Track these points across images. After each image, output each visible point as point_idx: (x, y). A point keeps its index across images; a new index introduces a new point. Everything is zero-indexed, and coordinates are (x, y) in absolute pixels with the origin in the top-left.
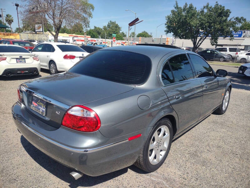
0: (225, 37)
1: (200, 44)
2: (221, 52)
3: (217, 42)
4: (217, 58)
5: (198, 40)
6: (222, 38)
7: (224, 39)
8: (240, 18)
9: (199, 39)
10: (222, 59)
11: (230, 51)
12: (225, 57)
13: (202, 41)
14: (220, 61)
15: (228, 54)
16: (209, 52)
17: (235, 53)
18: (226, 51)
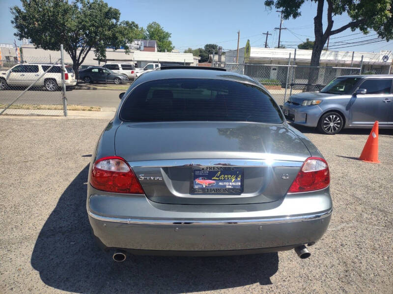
0: (116, 49)
1: (84, 58)
2: (113, 71)
3: (105, 56)
4: (110, 79)
5: (78, 52)
6: (112, 50)
7: (114, 51)
8: (130, 22)
9: (80, 51)
10: (117, 81)
11: (123, 69)
12: (120, 77)
13: (85, 53)
14: (115, 84)
15: (122, 73)
16: (96, 70)
17: (130, 71)
18: (118, 69)
